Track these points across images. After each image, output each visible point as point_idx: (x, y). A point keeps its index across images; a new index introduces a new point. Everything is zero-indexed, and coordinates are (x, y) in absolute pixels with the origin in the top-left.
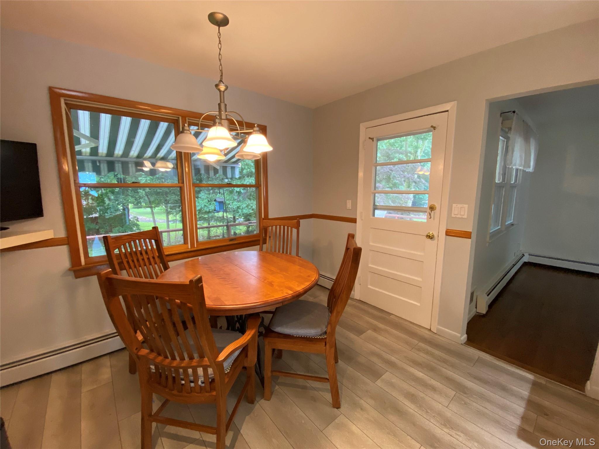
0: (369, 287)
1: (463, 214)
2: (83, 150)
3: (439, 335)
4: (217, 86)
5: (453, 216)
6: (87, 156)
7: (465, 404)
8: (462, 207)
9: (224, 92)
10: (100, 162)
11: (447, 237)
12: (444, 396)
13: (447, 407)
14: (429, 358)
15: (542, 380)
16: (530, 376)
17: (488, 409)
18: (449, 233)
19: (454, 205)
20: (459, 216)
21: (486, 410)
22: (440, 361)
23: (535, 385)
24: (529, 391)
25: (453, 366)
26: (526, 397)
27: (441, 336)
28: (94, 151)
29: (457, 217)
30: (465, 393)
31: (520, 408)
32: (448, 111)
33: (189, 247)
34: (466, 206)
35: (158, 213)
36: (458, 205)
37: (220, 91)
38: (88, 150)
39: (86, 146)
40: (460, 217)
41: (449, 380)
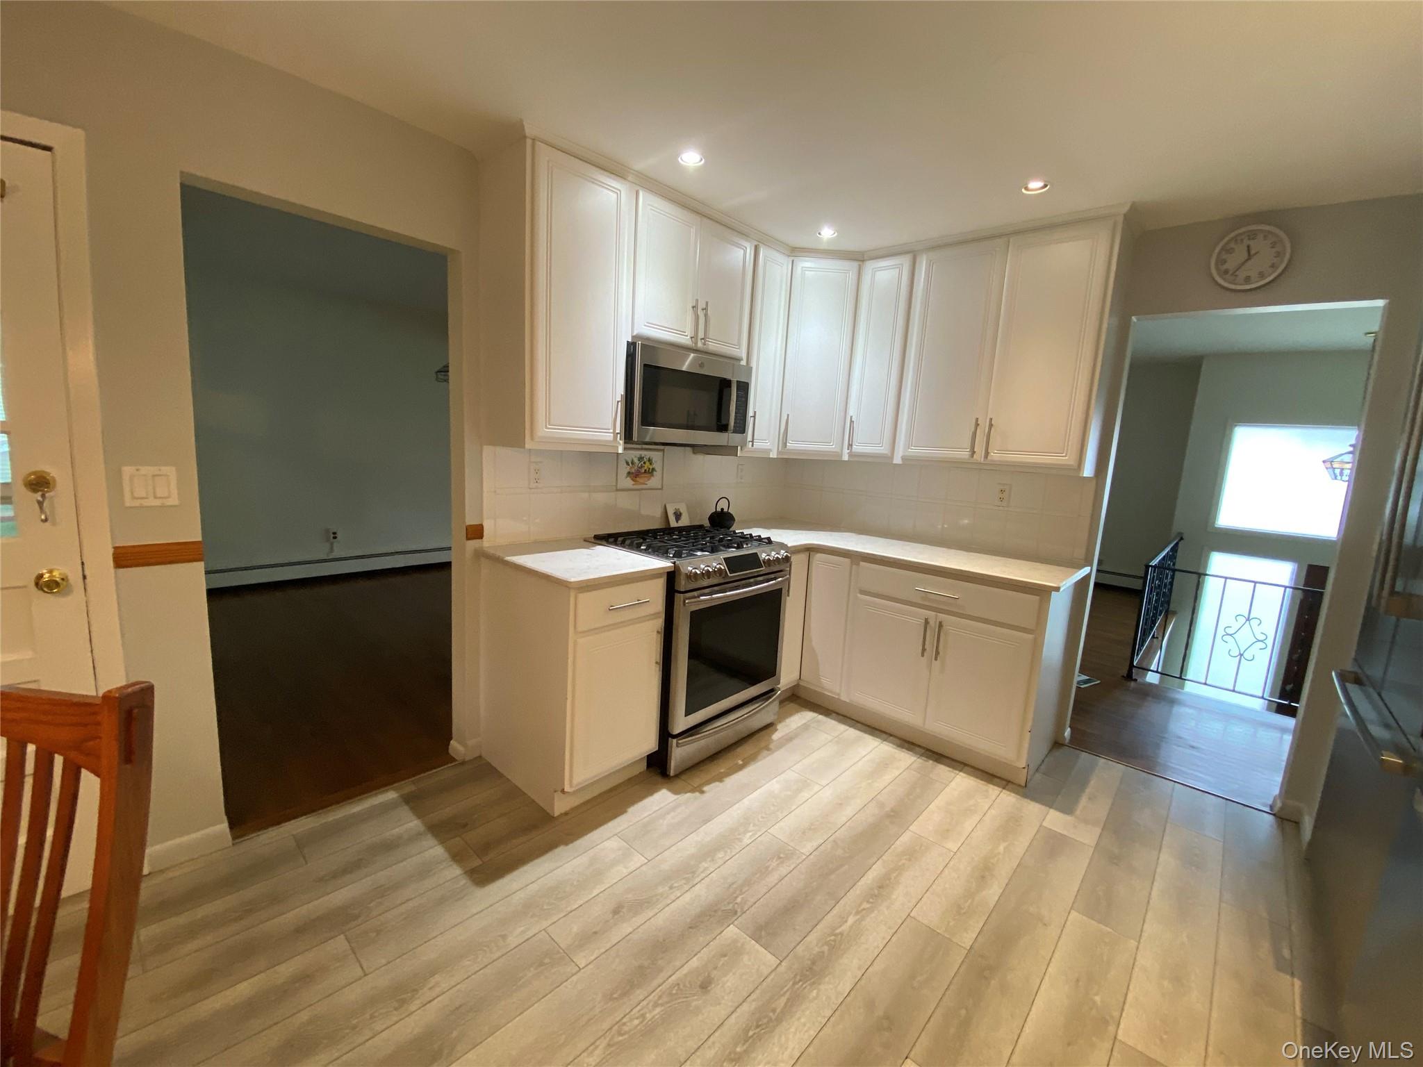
1: (166, 495)
3: (162, 871)
5: (128, 502)
7: (378, 932)
8: (158, 473)
11: (121, 571)
12: (338, 964)
13: (366, 975)
14: (210, 938)
15: (408, 787)
16: (390, 795)
17: (411, 899)
18: (125, 558)
19: (127, 470)
20: (152, 502)
21: (411, 904)
22: (241, 919)
23: (411, 801)
24: (413, 817)
25: (276, 899)
26: (422, 828)
27: (168, 869)
29: (146, 504)
30: (356, 917)
31: (434, 850)
34: (171, 471)
36: (140, 467)
40: (157, 503)
41: (306, 930)
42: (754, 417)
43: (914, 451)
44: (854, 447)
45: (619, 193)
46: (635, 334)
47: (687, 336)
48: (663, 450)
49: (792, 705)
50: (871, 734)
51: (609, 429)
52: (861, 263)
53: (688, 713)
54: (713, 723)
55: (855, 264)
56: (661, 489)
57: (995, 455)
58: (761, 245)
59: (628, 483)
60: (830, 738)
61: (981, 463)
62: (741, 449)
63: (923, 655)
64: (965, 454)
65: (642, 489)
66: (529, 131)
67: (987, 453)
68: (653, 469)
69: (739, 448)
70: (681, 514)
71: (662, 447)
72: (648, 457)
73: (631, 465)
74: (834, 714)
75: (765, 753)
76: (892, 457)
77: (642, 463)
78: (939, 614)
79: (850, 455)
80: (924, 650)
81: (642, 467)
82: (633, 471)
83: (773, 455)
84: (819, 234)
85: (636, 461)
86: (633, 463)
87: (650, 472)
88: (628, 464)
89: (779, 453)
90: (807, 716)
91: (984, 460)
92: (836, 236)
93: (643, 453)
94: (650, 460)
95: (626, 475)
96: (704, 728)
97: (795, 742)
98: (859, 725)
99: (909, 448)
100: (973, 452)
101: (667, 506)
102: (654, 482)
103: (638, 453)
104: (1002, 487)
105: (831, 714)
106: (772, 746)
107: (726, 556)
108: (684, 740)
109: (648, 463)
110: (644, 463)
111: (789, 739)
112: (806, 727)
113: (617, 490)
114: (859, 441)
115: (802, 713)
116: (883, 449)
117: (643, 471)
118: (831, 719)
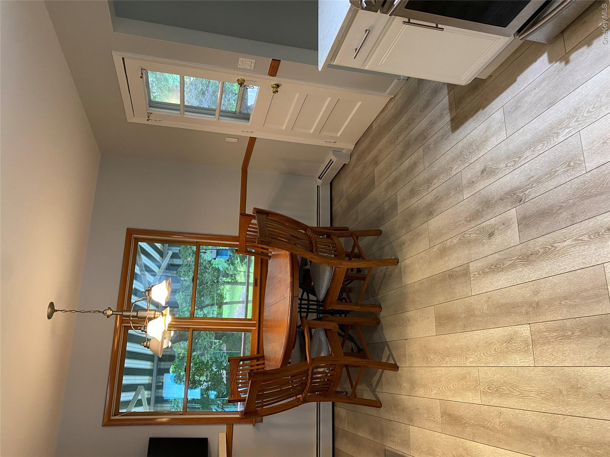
0: (339, 135)
1: (251, 62)
2: (146, 396)
4: (108, 317)
5: (252, 69)
6: (151, 393)
8: (241, 62)
9: (113, 311)
10: (157, 382)
11: (277, 76)
18: (273, 74)
19: (239, 67)
28: (148, 387)
29: (254, 66)
32: (123, 59)
33: (255, 328)
34: (241, 59)
35: (232, 295)
36: (239, 64)
37: (112, 314)
38: (146, 392)
39: (143, 395)
40: (253, 64)
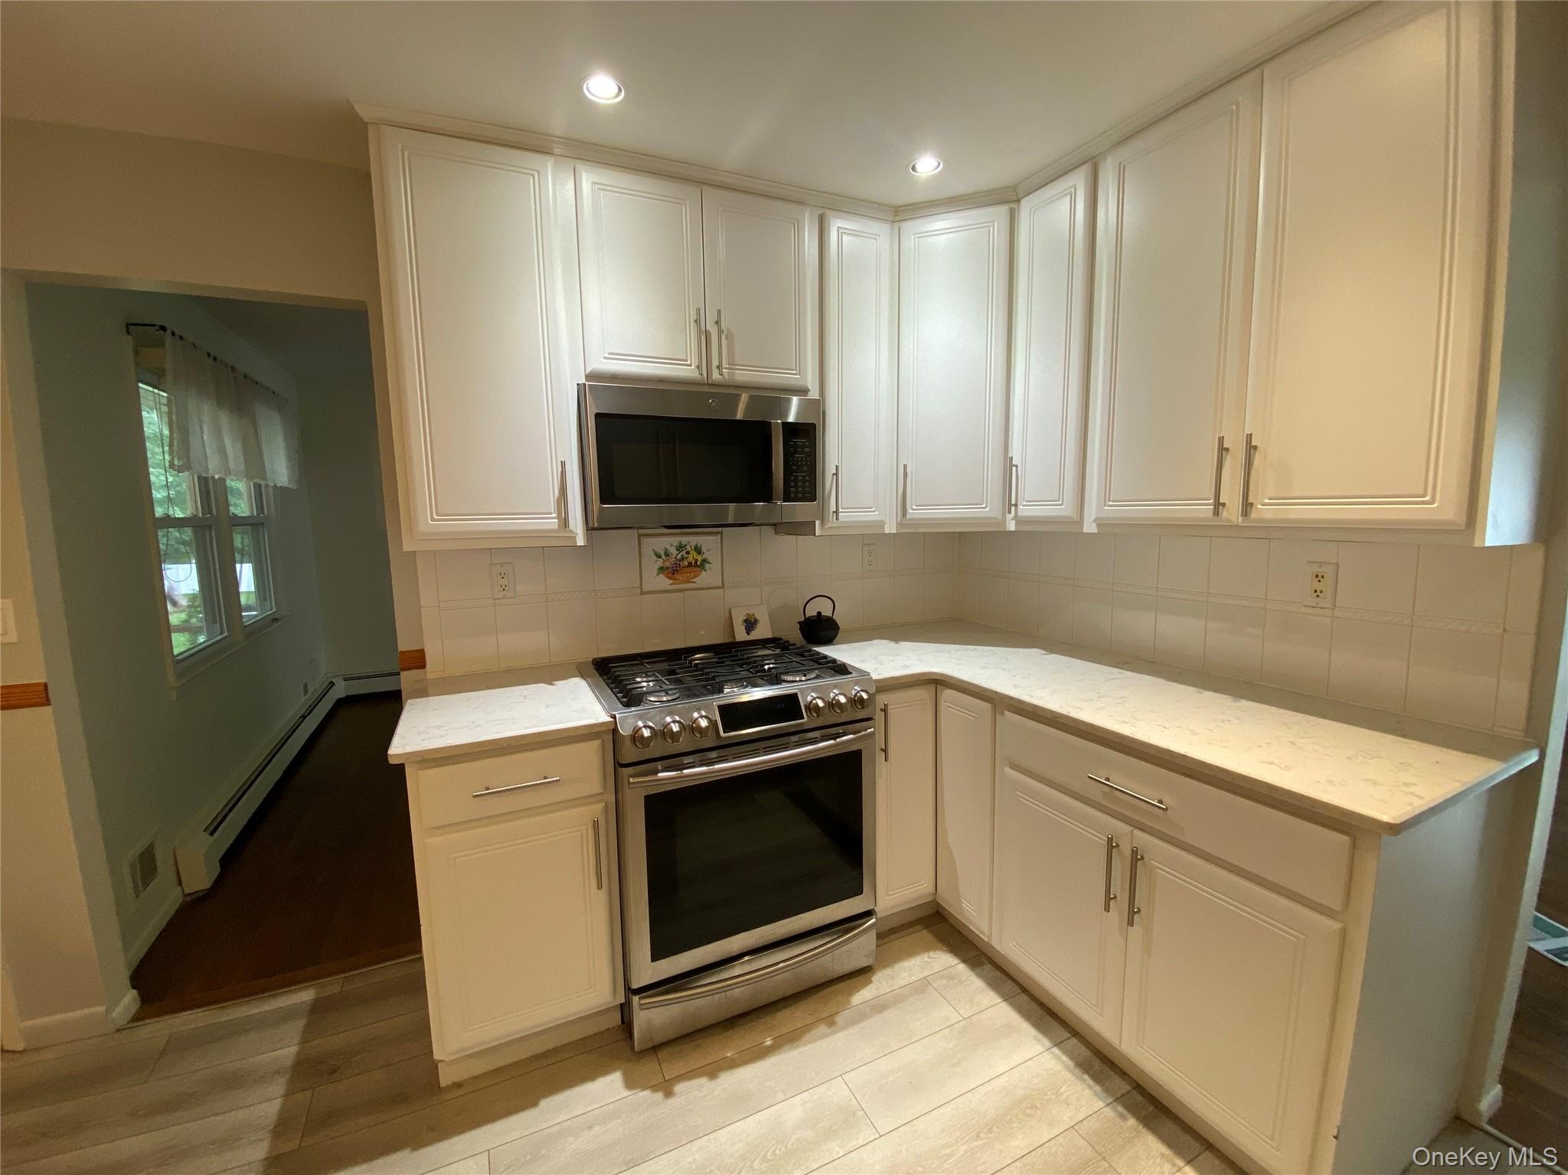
1: (4, 631)
3: (36, 1050)
27: (44, 1048)
34: (7, 604)
42: (836, 474)
43: (1112, 511)
44: (1020, 507)
45: (536, 175)
46: (587, 372)
47: (690, 365)
48: (721, 533)
49: (925, 935)
50: (1037, 1024)
51: (551, 514)
52: (1013, 205)
53: (656, 956)
54: (721, 971)
55: (1003, 210)
56: (722, 587)
57: (1265, 509)
58: (828, 212)
59: (664, 582)
60: (954, 1017)
61: (1237, 526)
62: (823, 523)
63: (1107, 909)
64: (1206, 509)
65: (687, 590)
66: (365, 112)
67: (1247, 507)
68: (705, 561)
69: (817, 522)
70: (756, 622)
71: (720, 529)
72: (693, 545)
73: (663, 557)
74: (988, 967)
75: (823, 1028)
76: (1080, 522)
77: (684, 553)
78: (1136, 831)
79: (1019, 521)
80: (1109, 899)
81: (683, 558)
82: (668, 564)
83: (890, 528)
84: (914, 169)
85: (674, 552)
86: (667, 555)
87: (701, 565)
88: (659, 556)
89: (899, 525)
90: (941, 961)
91: (1243, 521)
92: (943, 169)
93: (684, 540)
94: (698, 550)
95: (656, 571)
96: (706, 977)
97: (886, 1014)
98: (1024, 998)
99: (1105, 505)
100: (1218, 505)
101: (732, 610)
102: (704, 578)
103: (675, 540)
104: (1316, 569)
105: (981, 964)
106: (840, 1019)
107: (721, 703)
108: (654, 999)
109: (694, 554)
110: (688, 553)
111: (879, 1007)
112: (922, 986)
113: (642, 593)
114: (1026, 499)
115: (932, 954)
116: (1063, 509)
117: (686, 563)
118: (979, 976)
